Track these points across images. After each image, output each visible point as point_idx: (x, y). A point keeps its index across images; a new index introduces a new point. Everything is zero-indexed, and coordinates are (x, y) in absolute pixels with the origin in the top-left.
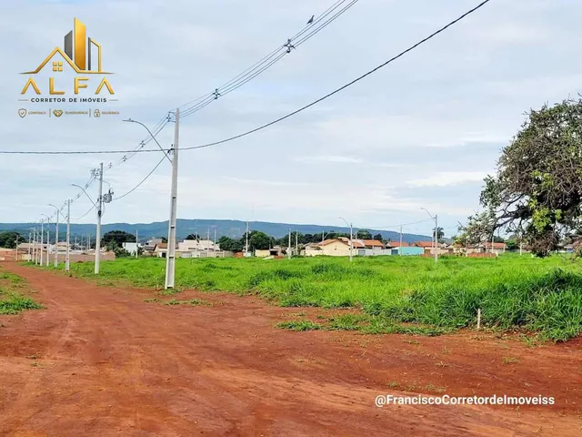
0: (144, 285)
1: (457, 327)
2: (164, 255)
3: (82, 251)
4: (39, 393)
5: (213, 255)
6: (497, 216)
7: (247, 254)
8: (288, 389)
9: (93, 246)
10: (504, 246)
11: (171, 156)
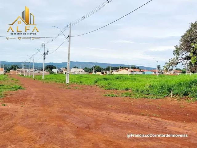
0: (59, 82)
1: (164, 96)
2: (66, 73)
3: (38, 72)
4: (23, 115)
5: (82, 73)
6: (179, 59)
7: (94, 73)
8: (107, 115)
9: (42, 70)
10: (181, 71)
11: (68, 39)
